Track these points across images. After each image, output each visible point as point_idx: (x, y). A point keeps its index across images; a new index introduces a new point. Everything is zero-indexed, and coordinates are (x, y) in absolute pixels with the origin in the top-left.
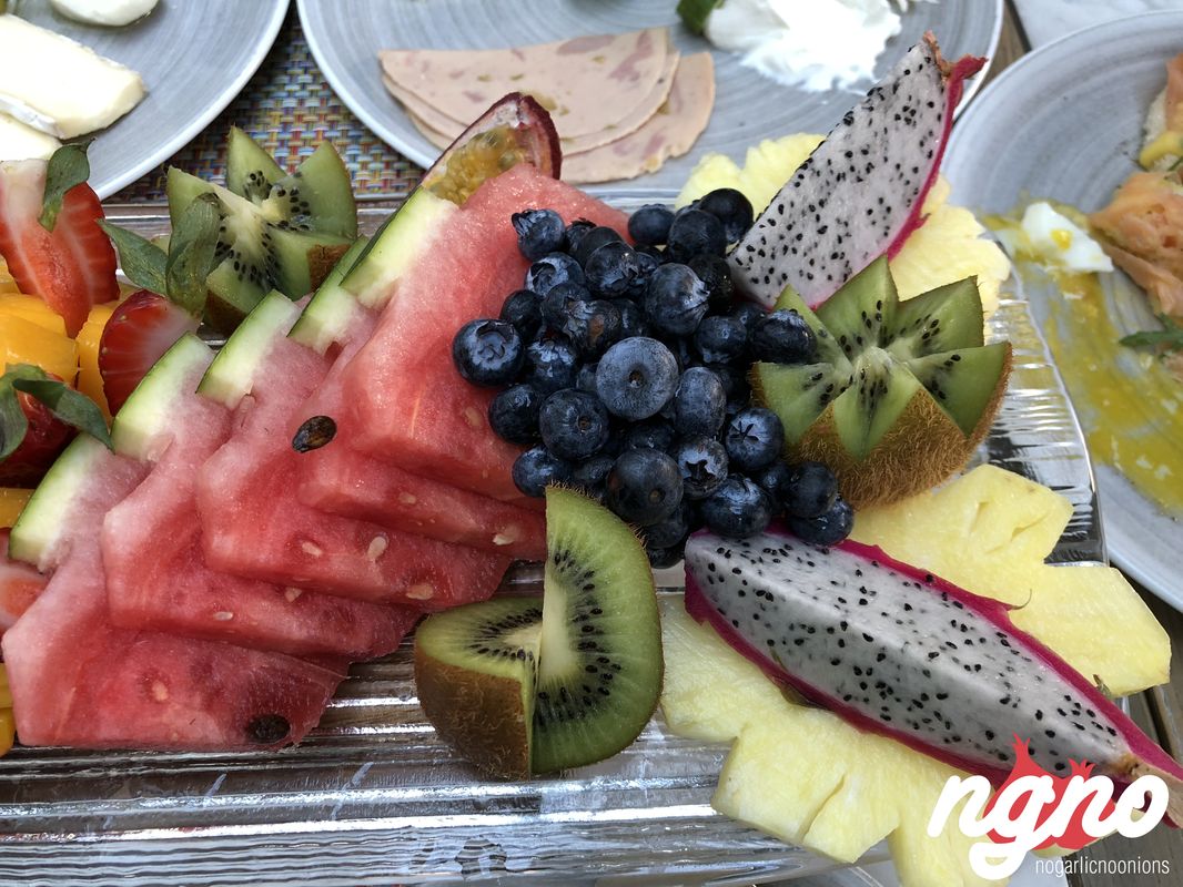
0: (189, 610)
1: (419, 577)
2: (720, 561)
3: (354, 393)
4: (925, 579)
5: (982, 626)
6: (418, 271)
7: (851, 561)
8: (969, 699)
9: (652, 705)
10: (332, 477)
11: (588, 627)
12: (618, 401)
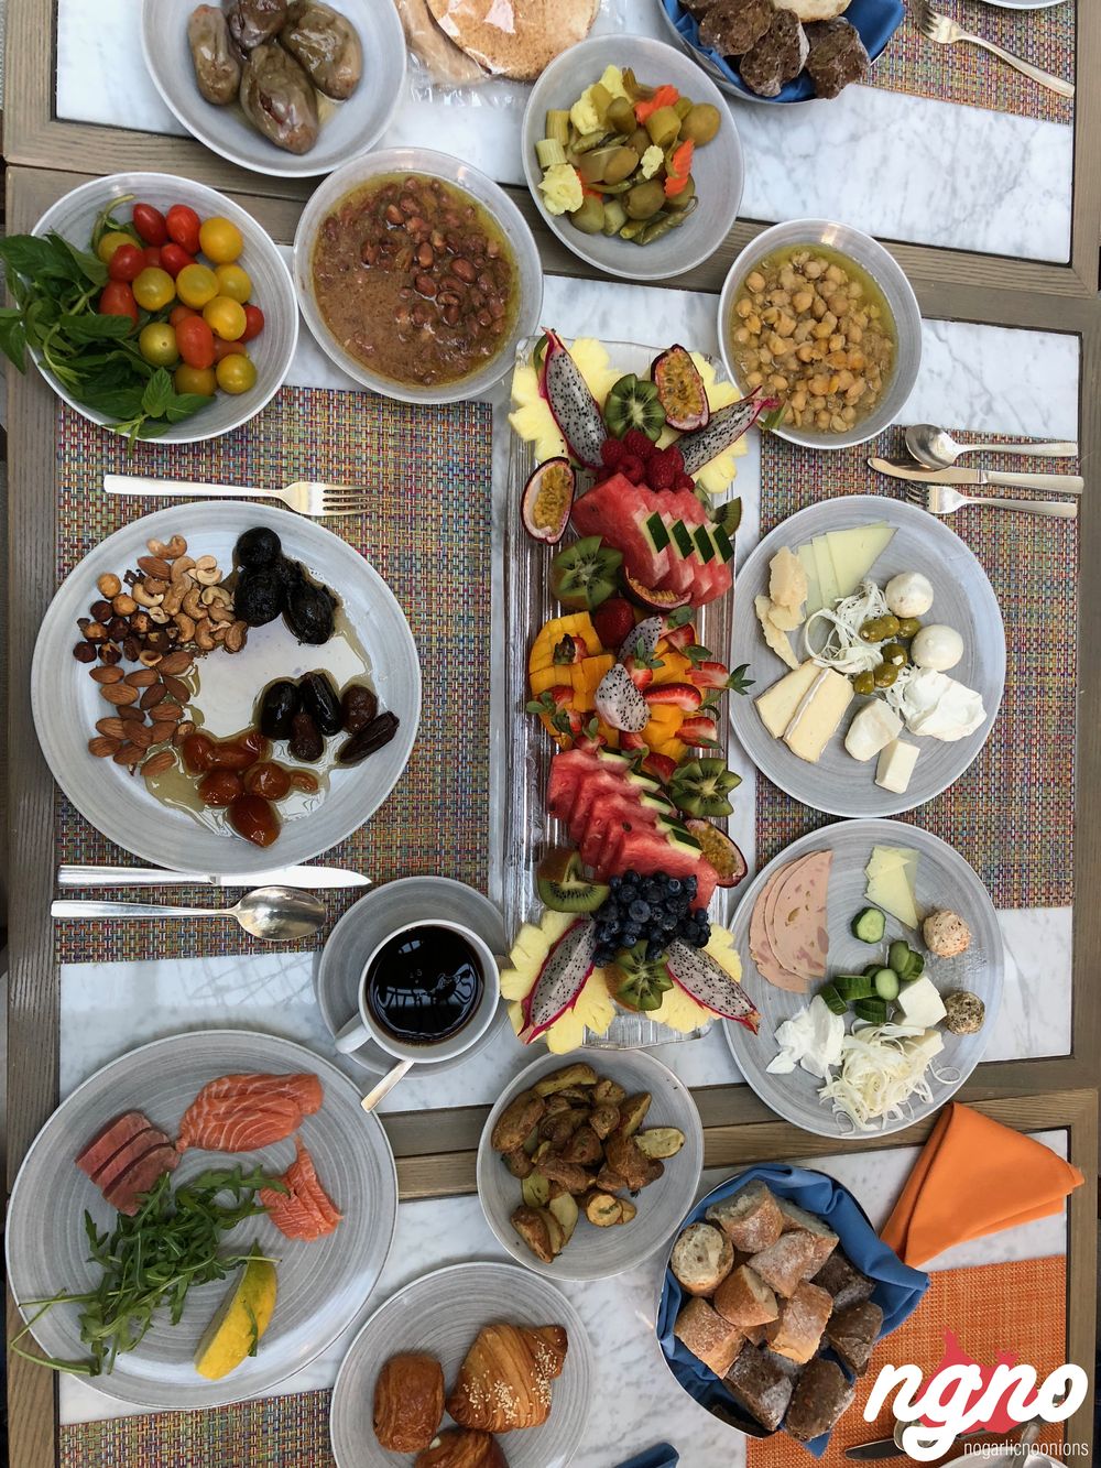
0: (583, 795)
1: (590, 846)
2: (587, 931)
3: (639, 835)
4: (582, 986)
5: (568, 999)
6: (674, 851)
7: (588, 966)
8: (551, 989)
9: (550, 908)
10: (616, 830)
11: (572, 893)
12: (634, 905)
